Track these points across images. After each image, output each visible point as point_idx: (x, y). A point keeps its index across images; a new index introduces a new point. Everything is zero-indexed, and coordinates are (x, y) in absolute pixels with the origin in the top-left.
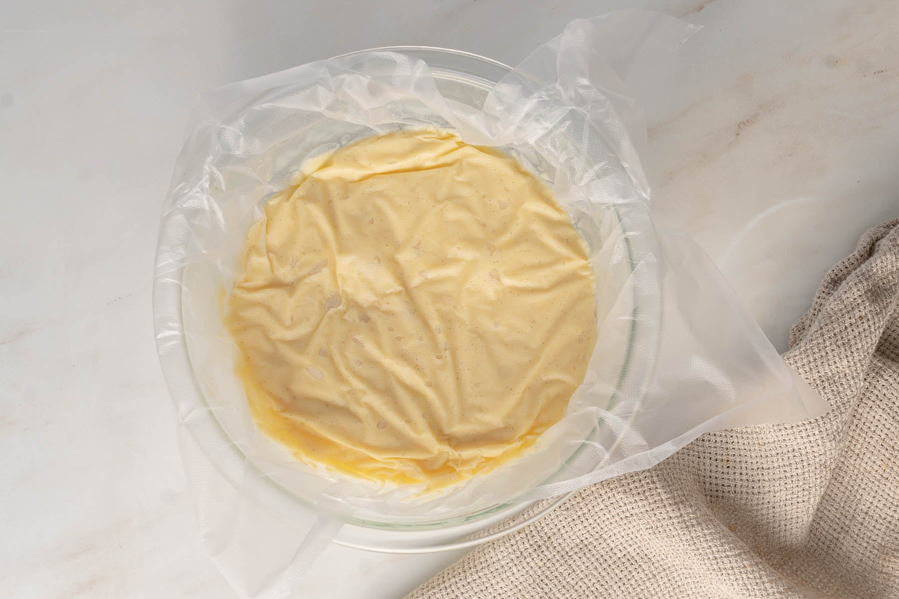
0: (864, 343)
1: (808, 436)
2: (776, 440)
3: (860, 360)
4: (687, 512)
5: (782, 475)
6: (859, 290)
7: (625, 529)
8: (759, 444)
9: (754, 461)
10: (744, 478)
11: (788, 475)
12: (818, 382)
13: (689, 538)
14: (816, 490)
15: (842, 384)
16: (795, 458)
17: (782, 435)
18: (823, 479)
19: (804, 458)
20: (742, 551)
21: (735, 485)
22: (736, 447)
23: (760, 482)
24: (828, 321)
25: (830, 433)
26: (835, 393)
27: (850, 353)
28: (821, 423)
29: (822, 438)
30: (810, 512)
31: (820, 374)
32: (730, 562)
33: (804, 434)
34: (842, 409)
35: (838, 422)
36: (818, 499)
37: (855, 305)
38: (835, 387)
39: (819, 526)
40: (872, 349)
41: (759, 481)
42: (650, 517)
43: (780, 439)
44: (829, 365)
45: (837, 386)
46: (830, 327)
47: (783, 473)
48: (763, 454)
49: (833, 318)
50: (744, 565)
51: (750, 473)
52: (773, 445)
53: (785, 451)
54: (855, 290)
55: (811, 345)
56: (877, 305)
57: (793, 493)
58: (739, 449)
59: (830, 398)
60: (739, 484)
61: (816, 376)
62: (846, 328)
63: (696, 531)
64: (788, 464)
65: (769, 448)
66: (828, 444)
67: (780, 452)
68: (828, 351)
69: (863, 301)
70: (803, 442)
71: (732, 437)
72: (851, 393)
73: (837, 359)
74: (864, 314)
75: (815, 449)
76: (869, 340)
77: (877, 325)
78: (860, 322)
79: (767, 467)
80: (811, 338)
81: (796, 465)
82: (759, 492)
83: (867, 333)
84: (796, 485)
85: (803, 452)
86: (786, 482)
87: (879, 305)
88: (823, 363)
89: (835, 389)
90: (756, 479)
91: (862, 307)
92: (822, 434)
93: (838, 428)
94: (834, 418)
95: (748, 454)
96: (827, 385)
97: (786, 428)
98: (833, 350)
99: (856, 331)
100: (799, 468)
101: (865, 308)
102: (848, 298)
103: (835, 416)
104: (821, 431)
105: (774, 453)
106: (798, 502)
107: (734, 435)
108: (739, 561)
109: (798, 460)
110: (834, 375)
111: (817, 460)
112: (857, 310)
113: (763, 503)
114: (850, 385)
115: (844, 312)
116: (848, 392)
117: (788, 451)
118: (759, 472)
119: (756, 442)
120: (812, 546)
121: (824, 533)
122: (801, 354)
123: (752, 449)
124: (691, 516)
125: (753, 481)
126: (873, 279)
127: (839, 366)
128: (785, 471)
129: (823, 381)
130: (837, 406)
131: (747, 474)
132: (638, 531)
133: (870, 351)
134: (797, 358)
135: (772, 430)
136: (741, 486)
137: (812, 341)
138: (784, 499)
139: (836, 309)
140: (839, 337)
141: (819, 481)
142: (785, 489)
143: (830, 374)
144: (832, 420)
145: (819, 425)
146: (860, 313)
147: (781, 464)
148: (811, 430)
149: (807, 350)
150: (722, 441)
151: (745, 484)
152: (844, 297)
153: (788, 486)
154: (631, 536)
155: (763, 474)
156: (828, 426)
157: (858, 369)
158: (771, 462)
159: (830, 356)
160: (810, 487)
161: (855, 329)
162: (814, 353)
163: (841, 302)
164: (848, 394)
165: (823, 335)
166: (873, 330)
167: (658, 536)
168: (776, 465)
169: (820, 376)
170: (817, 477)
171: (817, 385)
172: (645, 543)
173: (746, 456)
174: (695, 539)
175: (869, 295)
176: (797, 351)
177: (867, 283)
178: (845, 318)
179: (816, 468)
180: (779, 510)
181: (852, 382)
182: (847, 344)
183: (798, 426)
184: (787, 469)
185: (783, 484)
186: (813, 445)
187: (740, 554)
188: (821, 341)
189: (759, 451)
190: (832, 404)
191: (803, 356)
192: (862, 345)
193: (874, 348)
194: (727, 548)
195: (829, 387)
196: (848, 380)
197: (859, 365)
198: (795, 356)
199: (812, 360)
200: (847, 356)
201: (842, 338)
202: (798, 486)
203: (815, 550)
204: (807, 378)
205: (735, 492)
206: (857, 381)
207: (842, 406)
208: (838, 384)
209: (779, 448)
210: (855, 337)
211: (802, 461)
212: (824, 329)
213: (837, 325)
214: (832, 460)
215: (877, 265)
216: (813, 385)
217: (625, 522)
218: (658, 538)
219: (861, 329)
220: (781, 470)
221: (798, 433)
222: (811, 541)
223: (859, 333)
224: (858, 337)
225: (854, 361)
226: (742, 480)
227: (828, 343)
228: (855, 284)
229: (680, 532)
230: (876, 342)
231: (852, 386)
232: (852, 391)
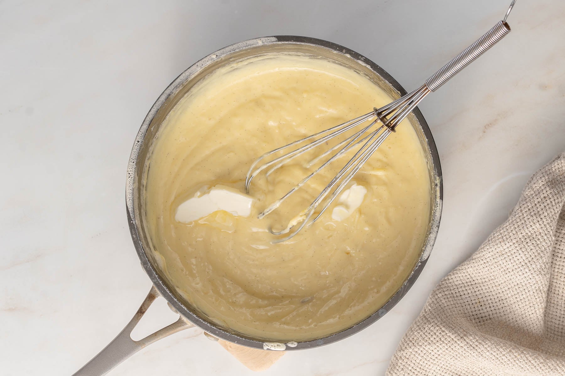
0: (549, 212)
1: (523, 274)
2: (506, 280)
3: (548, 223)
4: (470, 339)
6: (542, 182)
8: (496, 286)
9: (496, 297)
10: (493, 309)
11: (518, 299)
12: (523, 240)
13: (477, 353)
14: (538, 306)
15: (539, 239)
16: (519, 288)
17: (508, 277)
18: (541, 298)
19: (525, 288)
20: (511, 348)
21: (489, 315)
22: (482, 292)
23: (504, 308)
24: (525, 202)
25: (536, 270)
26: (535, 245)
27: (540, 219)
28: (529, 265)
29: (532, 274)
30: (540, 319)
31: (522, 235)
32: (507, 357)
33: (520, 273)
34: (542, 255)
35: (540, 263)
36: (542, 311)
37: (541, 191)
38: (534, 241)
40: (556, 216)
41: (502, 308)
43: (508, 279)
44: (528, 228)
45: (535, 241)
46: (525, 205)
48: (500, 291)
49: (527, 200)
50: (516, 356)
51: (495, 305)
52: (504, 284)
53: (513, 286)
54: (540, 181)
55: (515, 218)
56: (556, 189)
57: (525, 310)
58: (484, 293)
59: (532, 249)
60: (491, 313)
61: (521, 236)
62: (536, 205)
63: (480, 348)
64: (516, 293)
65: (503, 287)
66: (536, 277)
67: (510, 287)
68: (526, 220)
69: (545, 188)
70: (521, 278)
71: (477, 287)
72: (546, 244)
73: (532, 224)
74: (546, 195)
75: (530, 281)
76: (552, 210)
77: (557, 201)
78: (544, 200)
79: (505, 298)
80: (515, 214)
81: (521, 293)
82: (505, 315)
83: (550, 206)
84: (525, 305)
85: (523, 284)
86: (518, 304)
87: (557, 189)
88: (523, 227)
89: (534, 242)
90: (500, 307)
91: (544, 191)
92: (531, 271)
93: (541, 266)
94: (537, 261)
95: (490, 294)
96: (528, 240)
97: (509, 272)
98: (529, 219)
99: (542, 206)
100: (524, 294)
101: (547, 191)
102: (536, 187)
103: (537, 260)
104: (530, 270)
105: (506, 288)
106: (529, 315)
108: (511, 355)
109: (521, 289)
110: (533, 234)
111: (533, 287)
112: (541, 194)
113: (509, 320)
114: (545, 239)
115: (534, 195)
116: (544, 244)
117: (515, 286)
118: (501, 302)
119: (494, 285)
122: (510, 224)
123: (492, 290)
124: (473, 341)
125: (499, 309)
126: (552, 175)
127: (534, 228)
128: (516, 298)
129: (526, 239)
130: (538, 253)
131: (494, 306)
133: (555, 217)
134: (507, 227)
135: (502, 275)
136: (493, 314)
137: (516, 215)
138: (521, 314)
139: (529, 194)
140: (532, 210)
141: (538, 300)
142: (519, 308)
143: (530, 234)
144: (536, 262)
145: (528, 266)
146: (544, 195)
147: (513, 294)
148: (524, 270)
149: (513, 221)
150: (472, 292)
151: (494, 312)
152: (534, 186)
153: (520, 306)
155: (503, 303)
156: (534, 266)
157: (548, 229)
158: (506, 295)
159: (528, 223)
160: (534, 305)
161: (541, 205)
162: (518, 222)
163: (532, 190)
164: (544, 245)
165: (522, 211)
166: (554, 204)
169: (523, 236)
170: (536, 297)
171: (522, 242)
172: (453, 367)
173: (489, 296)
175: (549, 184)
176: (507, 223)
177: (548, 177)
178: (534, 199)
179: (534, 293)
180: (520, 321)
181: (545, 237)
182: (538, 214)
183: (516, 269)
184: (517, 296)
185: (517, 306)
186: (527, 279)
187: (510, 351)
188: (520, 214)
189: (497, 290)
190: (534, 252)
191: (511, 225)
192: (548, 214)
193: (558, 215)
194: (502, 350)
195: (530, 242)
196: (542, 236)
197: (548, 226)
198: (507, 226)
199: (516, 226)
200: (538, 221)
201: (534, 211)
202: (526, 305)
204: (515, 238)
205: (490, 319)
206: (548, 237)
207: (541, 253)
208: (536, 239)
209: (509, 285)
210: (542, 209)
211: (524, 289)
212: (522, 207)
213: (530, 204)
214: (544, 286)
215: (555, 166)
216: (520, 242)
219: (546, 204)
220: (514, 297)
221: (517, 273)
222: (549, 333)
223: (545, 207)
224: (544, 209)
225: (544, 224)
226: (491, 311)
227: (525, 215)
228: (541, 178)
230: (558, 212)
231: (546, 240)
232: (546, 243)
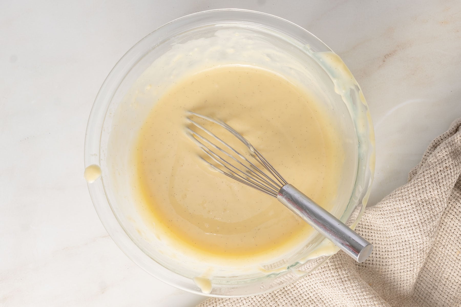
0: (447, 181)
1: (414, 233)
2: (396, 235)
3: (444, 191)
5: (399, 255)
6: (446, 152)
7: (308, 282)
8: (386, 237)
9: (383, 247)
10: (378, 256)
11: (402, 255)
12: (420, 202)
14: (418, 264)
15: (434, 204)
16: (406, 245)
17: (399, 232)
18: (422, 258)
19: (411, 245)
20: (374, 296)
21: (373, 260)
22: (374, 238)
23: (387, 259)
24: (428, 168)
25: (426, 232)
26: (430, 209)
27: (439, 187)
28: (421, 226)
29: (421, 234)
30: (414, 277)
31: (421, 198)
32: (367, 302)
33: (411, 232)
34: (433, 219)
35: (431, 226)
36: (419, 270)
37: (444, 160)
38: (430, 206)
39: (420, 285)
40: (452, 186)
42: (322, 276)
43: (398, 234)
44: (427, 193)
45: (431, 205)
46: (428, 171)
47: (399, 254)
48: (388, 243)
49: (431, 167)
50: (375, 304)
51: (381, 253)
52: (394, 238)
53: (401, 241)
54: (444, 152)
55: (417, 181)
56: (456, 161)
57: (405, 265)
58: (375, 240)
59: (426, 212)
60: (375, 259)
61: (419, 199)
62: (437, 172)
64: (402, 249)
65: (392, 240)
66: (425, 238)
67: (398, 242)
68: (426, 185)
69: (448, 158)
70: (410, 236)
71: (371, 232)
72: (439, 210)
73: (431, 190)
74: (448, 165)
75: (418, 241)
76: (450, 180)
77: (455, 172)
78: (445, 170)
79: (391, 250)
80: (418, 177)
81: (406, 250)
82: (386, 265)
83: (450, 176)
84: (406, 261)
85: (411, 242)
86: (401, 259)
88: (423, 192)
89: (429, 207)
90: (384, 257)
91: (447, 161)
92: (422, 232)
93: (431, 229)
94: (429, 224)
95: (380, 243)
96: (425, 204)
97: (401, 228)
98: (429, 185)
100: (408, 251)
101: (449, 162)
102: (440, 156)
103: (429, 222)
104: (421, 231)
105: (394, 242)
106: (407, 271)
107: (373, 232)
108: (371, 301)
109: (407, 246)
110: (430, 199)
111: (419, 247)
112: (444, 163)
113: (388, 271)
114: (438, 205)
115: (437, 163)
117: (402, 242)
118: (386, 253)
120: (416, 297)
121: (423, 289)
122: (411, 186)
123: (383, 240)
124: (345, 275)
125: (383, 258)
126: (455, 146)
127: (432, 194)
128: (400, 253)
129: (423, 202)
130: (430, 217)
131: (379, 254)
132: (316, 284)
134: (409, 188)
135: (393, 229)
136: (376, 261)
137: (418, 179)
138: (400, 269)
139: (433, 162)
140: (433, 178)
141: (419, 259)
142: (400, 263)
143: (427, 198)
144: (427, 224)
145: (420, 227)
146: (446, 165)
147: (398, 249)
148: (415, 230)
149: (415, 184)
150: (366, 235)
151: (378, 260)
152: (438, 155)
153: (402, 262)
154: (312, 286)
155: (388, 255)
156: (425, 228)
157: (443, 196)
158: (393, 248)
159: (428, 188)
160: (414, 263)
161: (442, 174)
162: (419, 186)
163: (436, 158)
164: (437, 210)
165: (424, 176)
166: (453, 175)
167: (327, 286)
168: (395, 249)
169: (421, 199)
170: (418, 257)
171: (420, 204)
174: (347, 288)
175: (452, 154)
176: (409, 185)
177: (451, 148)
178: (437, 167)
179: (418, 252)
180: (397, 275)
181: (440, 204)
182: (438, 182)
183: (408, 227)
184: (402, 251)
185: (399, 260)
186: (416, 238)
187: (372, 298)
188: (423, 179)
189: (386, 241)
190: (428, 215)
191: (412, 187)
192: (446, 183)
193: (454, 185)
194: (365, 294)
195: (426, 206)
196: (437, 202)
197: (444, 194)
199: (417, 189)
200: (437, 189)
201: (435, 178)
202: (407, 262)
203: (418, 299)
204: (414, 200)
205: (373, 264)
206: (442, 203)
207: (433, 217)
208: (432, 204)
209: (397, 240)
210: (442, 178)
211: (410, 247)
212: (425, 172)
213: (432, 171)
214: (427, 248)
215: (457, 138)
216: (417, 204)
217: (308, 278)
218: (327, 288)
219: (446, 174)
220: (398, 252)
221: (408, 231)
222: (415, 293)
223: (445, 176)
224: (444, 178)
225: (441, 191)
226: (376, 257)
227: (427, 181)
228: (444, 148)
229: (338, 285)
230: (454, 182)
231: (439, 205)
